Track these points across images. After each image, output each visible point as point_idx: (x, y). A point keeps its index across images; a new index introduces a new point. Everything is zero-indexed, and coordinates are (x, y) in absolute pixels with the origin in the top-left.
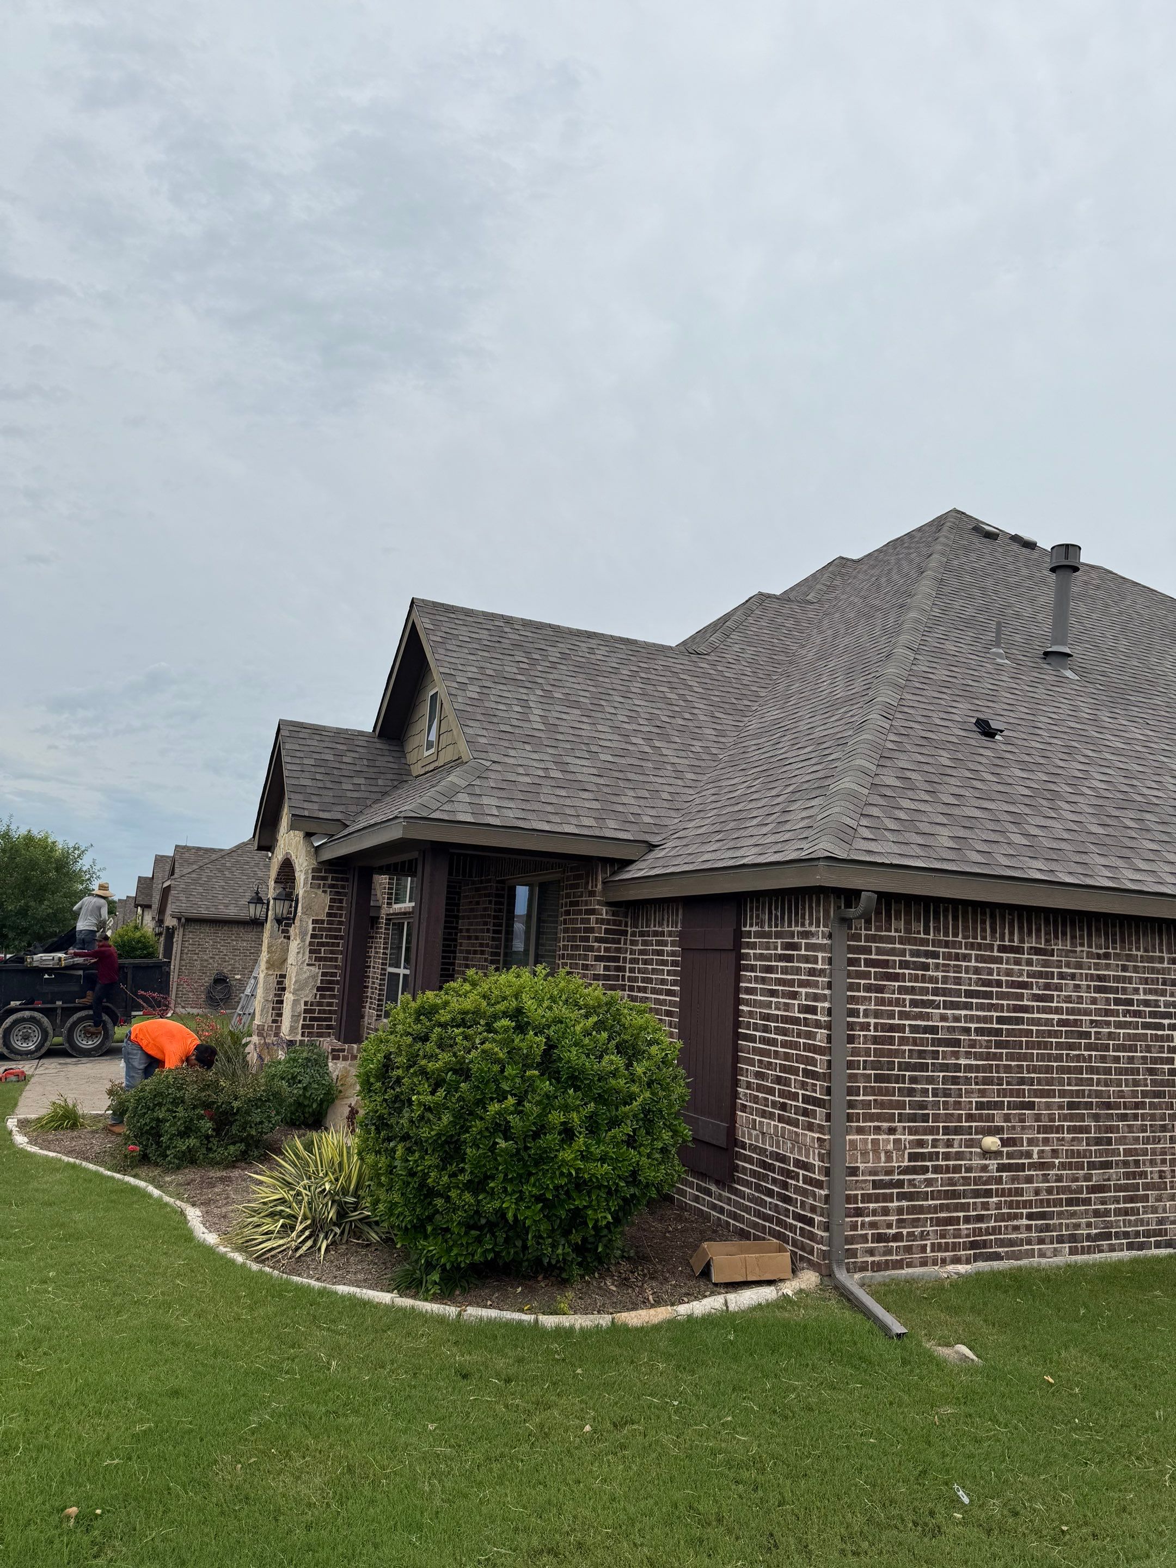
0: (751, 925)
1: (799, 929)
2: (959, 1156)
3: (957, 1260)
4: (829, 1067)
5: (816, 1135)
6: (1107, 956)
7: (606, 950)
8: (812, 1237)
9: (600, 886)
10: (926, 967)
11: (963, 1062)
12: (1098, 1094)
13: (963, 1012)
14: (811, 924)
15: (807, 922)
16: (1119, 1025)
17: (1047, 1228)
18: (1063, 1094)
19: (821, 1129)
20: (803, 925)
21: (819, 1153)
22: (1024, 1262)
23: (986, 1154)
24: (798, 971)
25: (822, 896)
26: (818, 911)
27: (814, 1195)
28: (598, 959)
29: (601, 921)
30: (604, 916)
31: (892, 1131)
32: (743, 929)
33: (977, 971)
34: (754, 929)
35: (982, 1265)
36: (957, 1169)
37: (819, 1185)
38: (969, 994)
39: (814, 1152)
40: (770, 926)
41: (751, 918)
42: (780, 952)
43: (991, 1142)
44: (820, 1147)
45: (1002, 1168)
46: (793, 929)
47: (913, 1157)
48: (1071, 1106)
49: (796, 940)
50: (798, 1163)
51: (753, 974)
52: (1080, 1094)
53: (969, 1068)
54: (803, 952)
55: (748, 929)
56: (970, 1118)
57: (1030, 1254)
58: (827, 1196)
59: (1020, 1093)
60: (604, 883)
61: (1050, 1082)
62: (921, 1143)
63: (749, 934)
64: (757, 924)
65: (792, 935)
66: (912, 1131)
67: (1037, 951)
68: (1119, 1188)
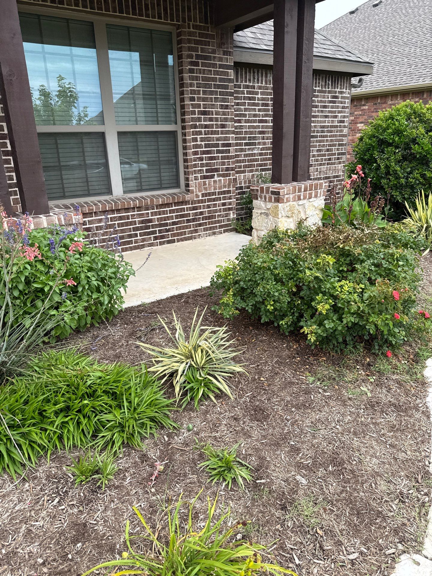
1: (339, 90)
14: (344, 88)
24: (338, 107)
25: (348, 78)
26: (347, 84)
34: (317, 88)
40: (325, 87)
42: (330, 99)
49: (337, 95)
51: (317, 109)
54: (340, 100)
63: (315, 91)
64: (319, 86)
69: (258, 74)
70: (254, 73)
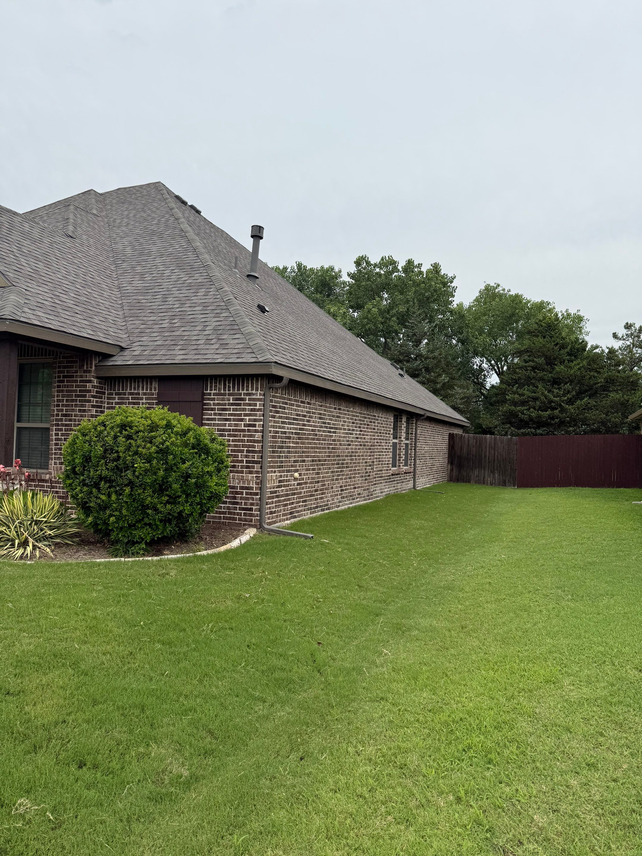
0: (211, 390)
1: (245, 392)
2: (289, 481)
3: (287, 519)
4: (262, 448)
5: (255, 475)
6: (321, 406)
7: (97, 402)
8: (251, 515)
9: (94, 368)
10: (284, 408)
11: (291, 445)
12: (318, 457)
13: (292, 426)
14: (252, 390)
15: (250, 389)
16: (324, 431)
17: (305, 506)
18: (311, 457)
19: (257, 472)
20: (247, 390)
21: (256, 482)
22: (301, 518)
23: (296, 479)
24: (244, 410)
25: (260, 378)
26: (257, 385)
27: (253, 499)
28: (93, 406)
29: (94, 387)
30: (95, 384)
31: (275, 472)
32: (205, 392)
33: (296, 410)
34: (213, 392)
35: (293, 520)
36: (288, 486)
37: (256, 494)
38: (294, 419)
39: (253, 482)
40: (225, 390)
41: (211, 387)
42: (231, 402)
43: (296, 475)
44: (257, 479)
45: (298, 484)
46: (241, 392)
47: (280, 481)
48: (313, 461)
49: (242, 396)
50: (242, 488)
51: (213, 412)
52: (314, 456)
53: (293, 447)
54: (247, 402)
55: (209, 391)
56: (292, 466)
57: (302, 515)
58: (260, 498)
59: (302, 457)
60: (95, 366)
61: (308, 452)
62: (281, 476)
63: (210, 394)
64: (215, 390)
65: (241, 394)
66: (280, 472)
67: (309, 403)
68: (321, 490)
69: (143, 384)
70: (138, 382)
